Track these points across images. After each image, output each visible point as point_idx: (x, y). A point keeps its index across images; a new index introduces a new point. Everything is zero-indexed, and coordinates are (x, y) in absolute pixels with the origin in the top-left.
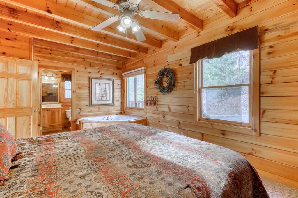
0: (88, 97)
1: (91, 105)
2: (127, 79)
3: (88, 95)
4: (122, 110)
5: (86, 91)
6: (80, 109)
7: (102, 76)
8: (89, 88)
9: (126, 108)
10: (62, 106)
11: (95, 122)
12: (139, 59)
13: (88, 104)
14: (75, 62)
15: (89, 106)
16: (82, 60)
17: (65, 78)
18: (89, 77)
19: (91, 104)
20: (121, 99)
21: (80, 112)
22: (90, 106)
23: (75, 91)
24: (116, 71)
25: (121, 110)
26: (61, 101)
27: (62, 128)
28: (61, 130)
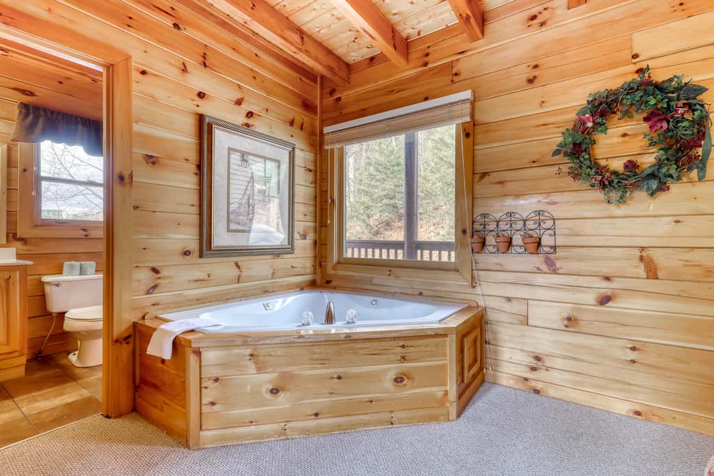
0: (195, 210)
1: (205, 252)
2: (341, 150)
3: (195, 201)
4: (318, 270)
5: (187, 181)
6: (155, 270)
7: (250, 121)
8: (199, 167)
9: (339, 263)
10: (19, 256)
11: (278, 340)
12: (426, 64)
13: (194, 246)
14: (130, 22)
15: (197, 253)
16: (169, 22)
17: (40, 125)
18: (201, 118)
19: (206, 246)
20: (315, 228)
21: (155, 287)
22: (201, 256)
23: (131, 176)
24: (299, 114)
25: (315, 273)
26: (15, 235)
27: (23, 368)
28: (17, 381)
